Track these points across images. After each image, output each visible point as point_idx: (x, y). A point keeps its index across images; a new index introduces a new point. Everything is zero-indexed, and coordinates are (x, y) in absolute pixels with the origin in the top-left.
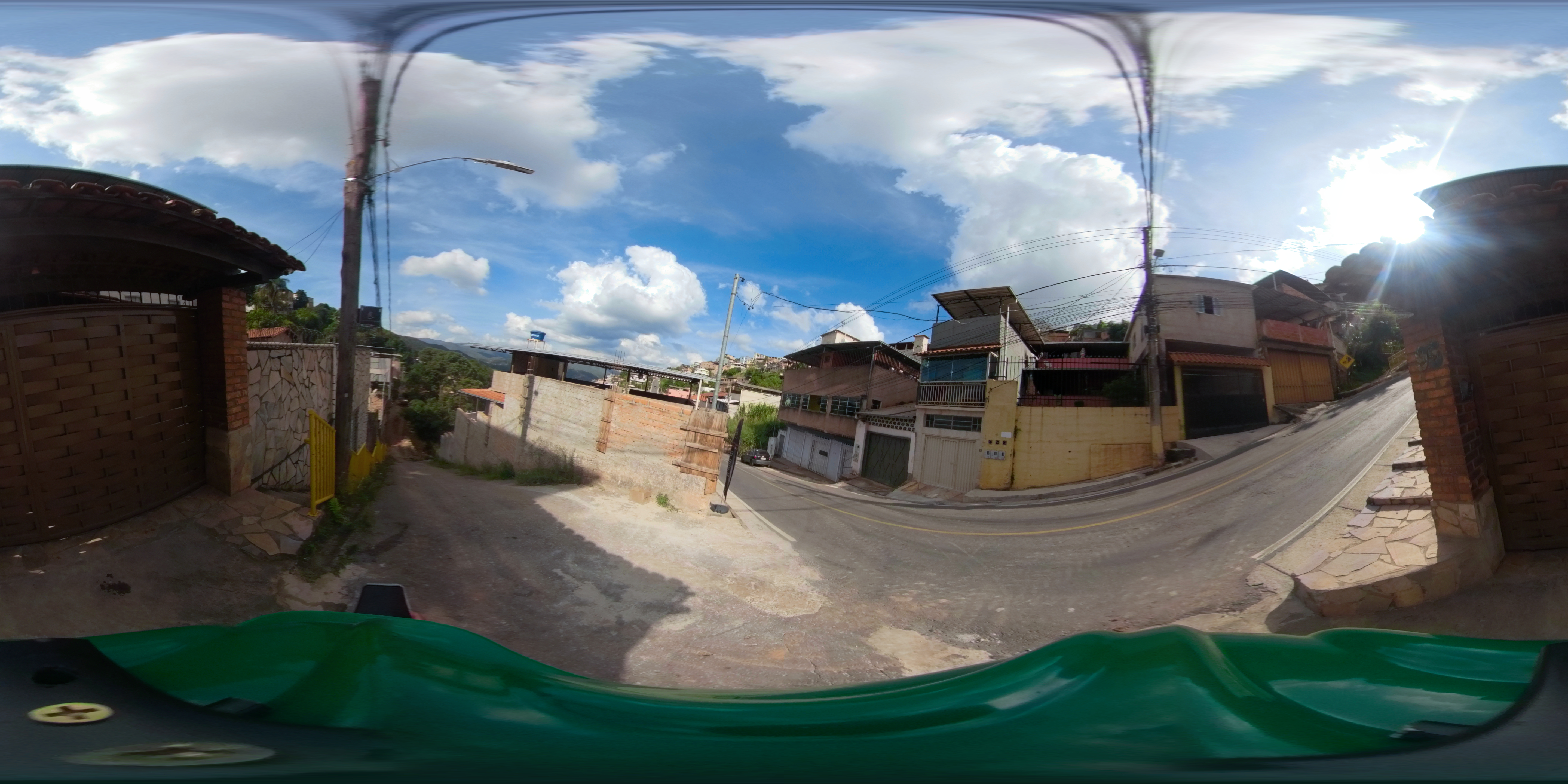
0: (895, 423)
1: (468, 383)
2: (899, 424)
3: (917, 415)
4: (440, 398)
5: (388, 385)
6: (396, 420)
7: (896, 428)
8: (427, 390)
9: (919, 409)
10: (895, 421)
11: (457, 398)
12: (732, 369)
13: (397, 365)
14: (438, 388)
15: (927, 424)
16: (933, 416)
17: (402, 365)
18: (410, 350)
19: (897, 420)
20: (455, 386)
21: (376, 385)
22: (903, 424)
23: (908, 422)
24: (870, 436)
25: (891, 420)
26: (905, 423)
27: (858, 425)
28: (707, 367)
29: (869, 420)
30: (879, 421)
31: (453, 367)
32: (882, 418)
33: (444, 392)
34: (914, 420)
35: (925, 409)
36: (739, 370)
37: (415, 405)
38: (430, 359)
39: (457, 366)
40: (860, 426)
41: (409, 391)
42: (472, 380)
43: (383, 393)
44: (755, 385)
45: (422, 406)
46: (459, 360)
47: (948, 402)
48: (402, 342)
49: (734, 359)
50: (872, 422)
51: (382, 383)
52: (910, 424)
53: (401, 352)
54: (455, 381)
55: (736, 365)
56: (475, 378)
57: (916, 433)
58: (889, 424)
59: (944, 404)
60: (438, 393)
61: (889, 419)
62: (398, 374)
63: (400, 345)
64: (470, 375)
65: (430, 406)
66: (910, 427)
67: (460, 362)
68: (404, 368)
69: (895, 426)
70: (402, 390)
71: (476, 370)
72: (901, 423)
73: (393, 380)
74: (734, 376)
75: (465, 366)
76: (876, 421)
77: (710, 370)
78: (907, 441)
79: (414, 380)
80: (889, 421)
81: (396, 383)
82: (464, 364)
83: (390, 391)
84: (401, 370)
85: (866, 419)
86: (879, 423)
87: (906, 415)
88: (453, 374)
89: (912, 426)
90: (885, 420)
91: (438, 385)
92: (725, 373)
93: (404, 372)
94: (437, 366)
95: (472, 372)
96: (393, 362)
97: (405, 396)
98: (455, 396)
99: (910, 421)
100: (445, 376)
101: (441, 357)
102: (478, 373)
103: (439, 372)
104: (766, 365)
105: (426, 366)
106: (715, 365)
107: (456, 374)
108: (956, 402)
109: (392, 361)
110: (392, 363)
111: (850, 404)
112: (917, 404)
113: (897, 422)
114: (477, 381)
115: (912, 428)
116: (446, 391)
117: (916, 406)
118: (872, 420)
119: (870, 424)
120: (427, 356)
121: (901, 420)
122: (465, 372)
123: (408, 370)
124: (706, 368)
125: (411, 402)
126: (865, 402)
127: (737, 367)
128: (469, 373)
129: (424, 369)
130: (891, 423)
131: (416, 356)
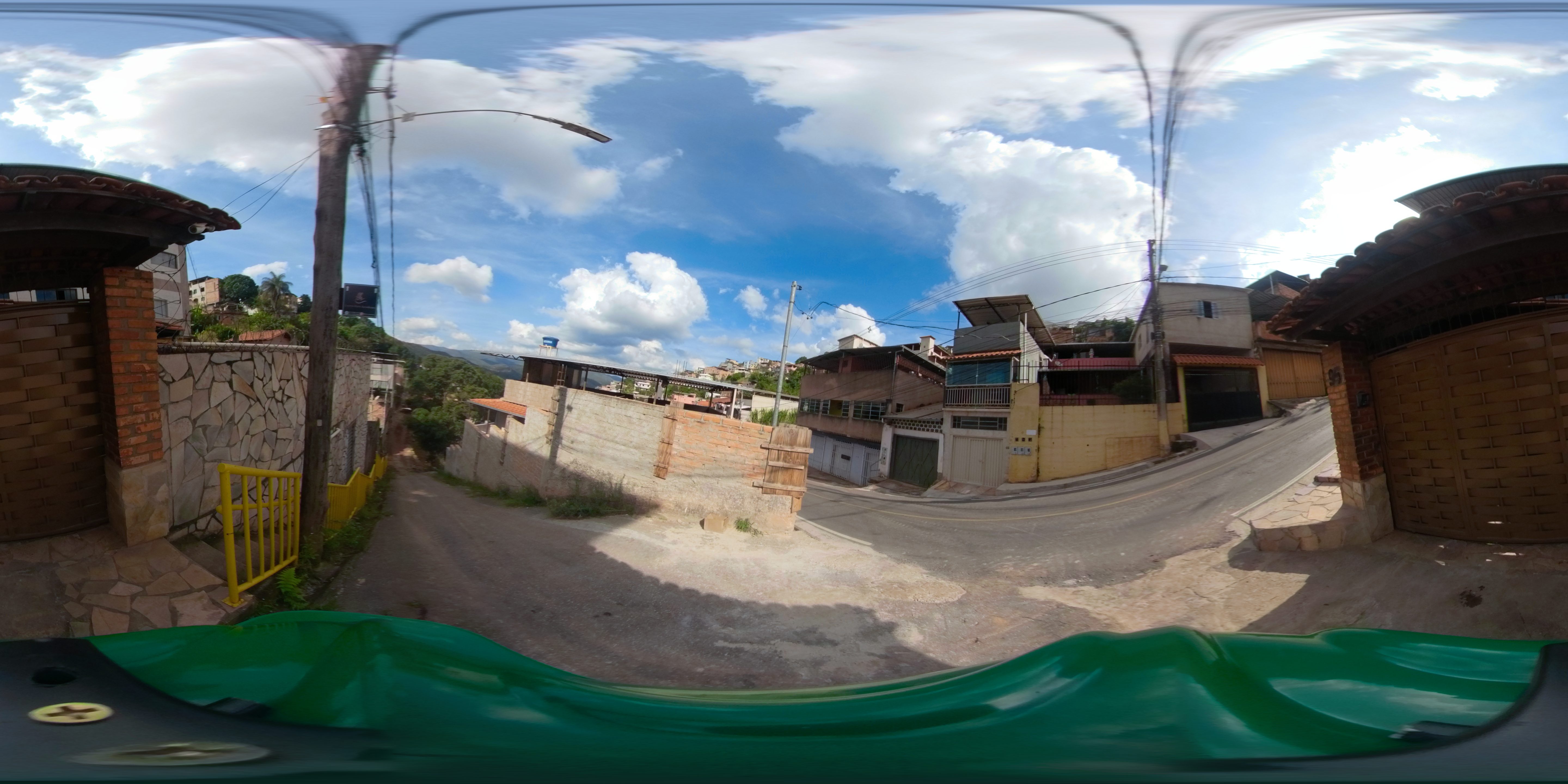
0: (922, 426)
1: (473, 390)
2: (926, 426)
3: (944, 417)
4: (444, 406)
5: (391, 392)
6: (399, 428)
7: (923, 430)
8: (431, 397)
9: (946, 411)
10: (922, 423)
11: (461, 406)
12: (736, 374)
13: (400, 371)
14: (442, 396)
15: (954, 426)
16: (959, 418)
17: (405, 371)
18: (413, 357)
19: (924, 422)
20: (458, 392)
21: (378, 392)
22: (930, 426)
23: (935, 424)
24: (896, 439)
25: (918, 423)
26: (932, 425)
27: (884, 429)
28: (711, 372)
29: (895, 423)
30: (906, 424)
31: (457, 374)
32: (908, 421)
33: (448, 399)
34: (941, 422)
35: (952, 411)
36: (743, 375)
37: (419, 414)
38: (434, 366)
39: (463, 373)
40: (886, 430)
41: (412, 398)
42: (477, 388)
43: (385, 400)
44: (761, 389)
45: (426, 415)
46: (464, 367)
47: (974, 404)
48: (406, 348)
49: (738, 363)
50: (898, 425)
51: (385, 390)
52: (937, 426)
53: (405, 359)
54: (458, 388)
55: (740, 370)
56: (480, 386)
57: (944, 434)
58: (915, 426)
59: (971, 406)
60: (442, 400)
61: (916, 421)
62: (401, 380)
63: (404, 351)
64: (475, 383)
65: (433, 415)
66: (937, 428)
67: (465, 369)
68: (407, 374)
69: (922, 428)
70: (405, 397)
71: (481, 377)
72: (928, 425)
73: (397, 388)
74: (738, 381)
75: (470, 373)
76: (902, 424)
77: (714, 375)
78: (935, 442)
79: (418, 387)
80: (916, 424)
81: (399, 389)
82: (469, 371)
83: (392, 399)
84: (405, 376)
85: (891, 422)
86: (905, 426)
87: (934, 418)
88: (457, 381)
89: (940, 427)
90: (912, 423)
91: (442, 392)
92: (729, 378)
93: (407, 379)
94: (442, 373)
95: (477, 379)
96: (397, 368)
97: (409, 403)
98: (460, 404)
99: (937, 423)
100: (450, 383)
101: (446, 364)
102: (483, 380)
103: (443, 379)
104: (770, 369)
105: (430, 373)
106: (719, 370)
107: (461, 381)
108: (982, 404)
109: (395, 367)
110: (395, 370)
111: (873, 408)
112: (944, 407)
113: (924, 424)
114: (482, 389)
115: (939, 430)
116: (450, 398)
117: (943, 409)
118: (898, 423)
119: (896, 427)
120: (431, 363)
121: (928, 422)
122: (470, 379)
123: (411, 376)
124: (710, 374)
125: (414, 411)
126: (890, 406)
127: (741, 371)
128: (474, 380)
129: (428, 376)
130: (918, 425)
131: (420, 363)
